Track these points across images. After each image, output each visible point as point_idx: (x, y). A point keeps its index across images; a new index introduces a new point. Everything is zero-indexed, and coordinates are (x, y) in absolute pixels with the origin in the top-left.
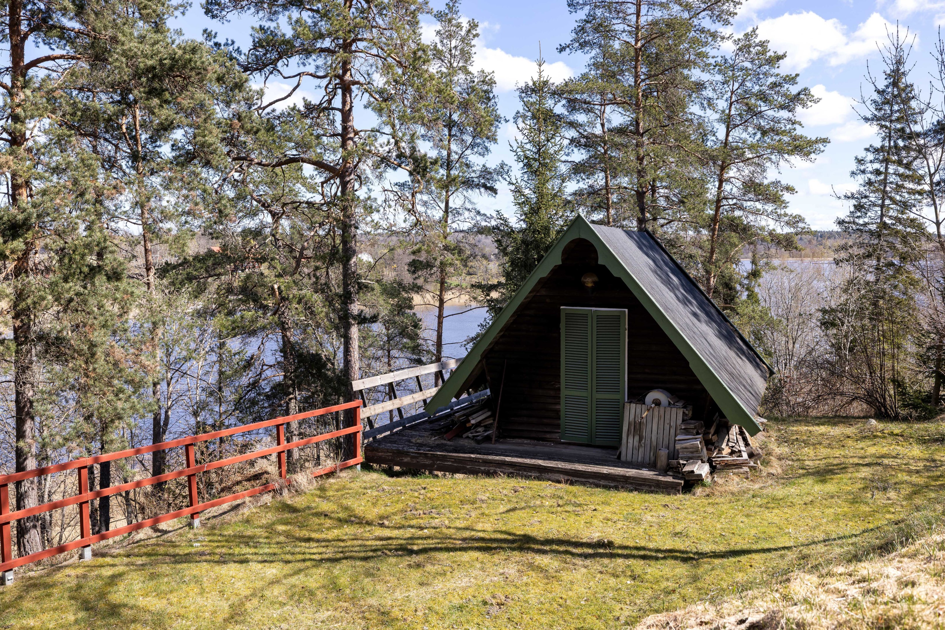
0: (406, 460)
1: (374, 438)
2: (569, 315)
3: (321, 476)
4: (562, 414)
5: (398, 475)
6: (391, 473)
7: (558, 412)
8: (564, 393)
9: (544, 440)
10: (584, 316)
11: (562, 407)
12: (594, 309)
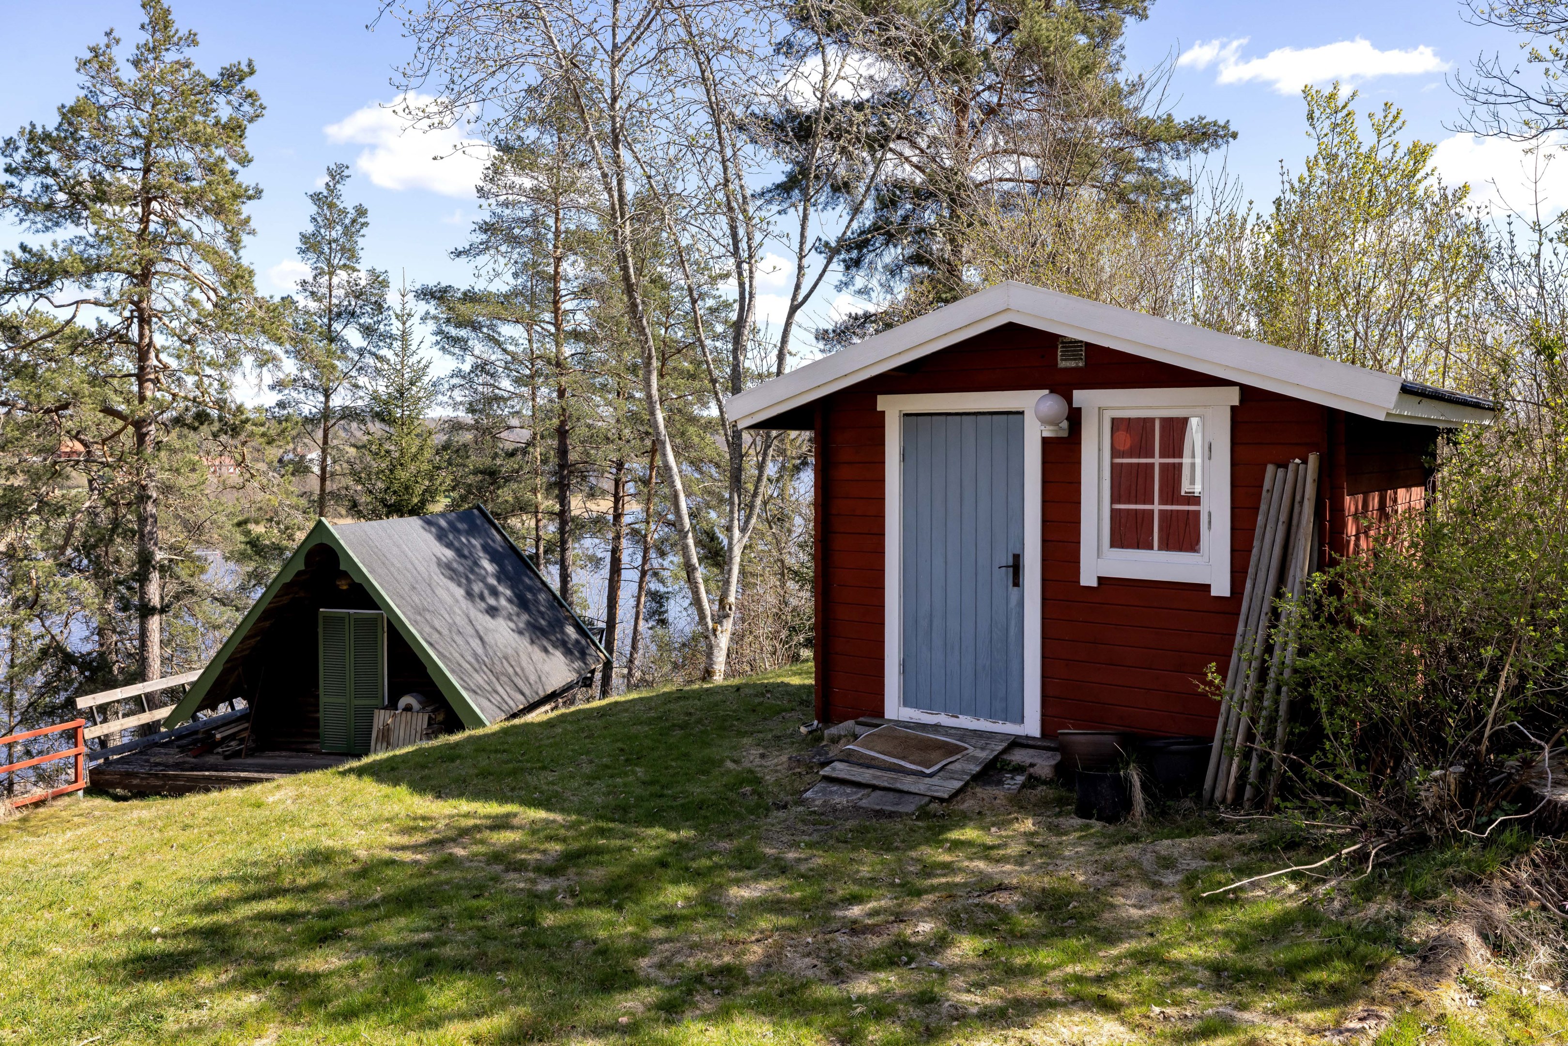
0: (136, 782)
1: (107, 759)
2: (327, 618)
3: (26, 806)
4: (321, 724)
5: (125, 799)
6: (117, 798)
7: (318, 719)
8: (323, 699)
9: (305, 751)
10: (341, 619)
11: (321, 715)
12: (352, 611)
